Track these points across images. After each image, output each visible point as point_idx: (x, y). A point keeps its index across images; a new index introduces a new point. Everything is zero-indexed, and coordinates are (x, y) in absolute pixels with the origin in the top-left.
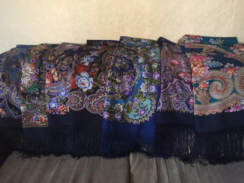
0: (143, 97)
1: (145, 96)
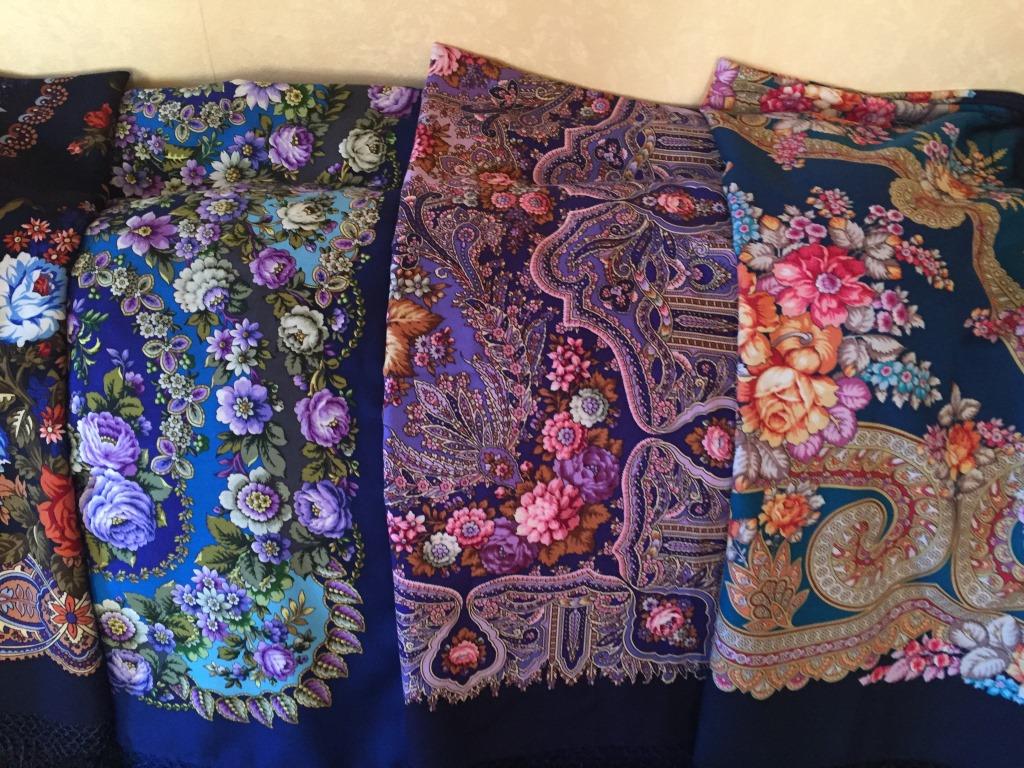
0: (258, 569)
1: (274, 562)
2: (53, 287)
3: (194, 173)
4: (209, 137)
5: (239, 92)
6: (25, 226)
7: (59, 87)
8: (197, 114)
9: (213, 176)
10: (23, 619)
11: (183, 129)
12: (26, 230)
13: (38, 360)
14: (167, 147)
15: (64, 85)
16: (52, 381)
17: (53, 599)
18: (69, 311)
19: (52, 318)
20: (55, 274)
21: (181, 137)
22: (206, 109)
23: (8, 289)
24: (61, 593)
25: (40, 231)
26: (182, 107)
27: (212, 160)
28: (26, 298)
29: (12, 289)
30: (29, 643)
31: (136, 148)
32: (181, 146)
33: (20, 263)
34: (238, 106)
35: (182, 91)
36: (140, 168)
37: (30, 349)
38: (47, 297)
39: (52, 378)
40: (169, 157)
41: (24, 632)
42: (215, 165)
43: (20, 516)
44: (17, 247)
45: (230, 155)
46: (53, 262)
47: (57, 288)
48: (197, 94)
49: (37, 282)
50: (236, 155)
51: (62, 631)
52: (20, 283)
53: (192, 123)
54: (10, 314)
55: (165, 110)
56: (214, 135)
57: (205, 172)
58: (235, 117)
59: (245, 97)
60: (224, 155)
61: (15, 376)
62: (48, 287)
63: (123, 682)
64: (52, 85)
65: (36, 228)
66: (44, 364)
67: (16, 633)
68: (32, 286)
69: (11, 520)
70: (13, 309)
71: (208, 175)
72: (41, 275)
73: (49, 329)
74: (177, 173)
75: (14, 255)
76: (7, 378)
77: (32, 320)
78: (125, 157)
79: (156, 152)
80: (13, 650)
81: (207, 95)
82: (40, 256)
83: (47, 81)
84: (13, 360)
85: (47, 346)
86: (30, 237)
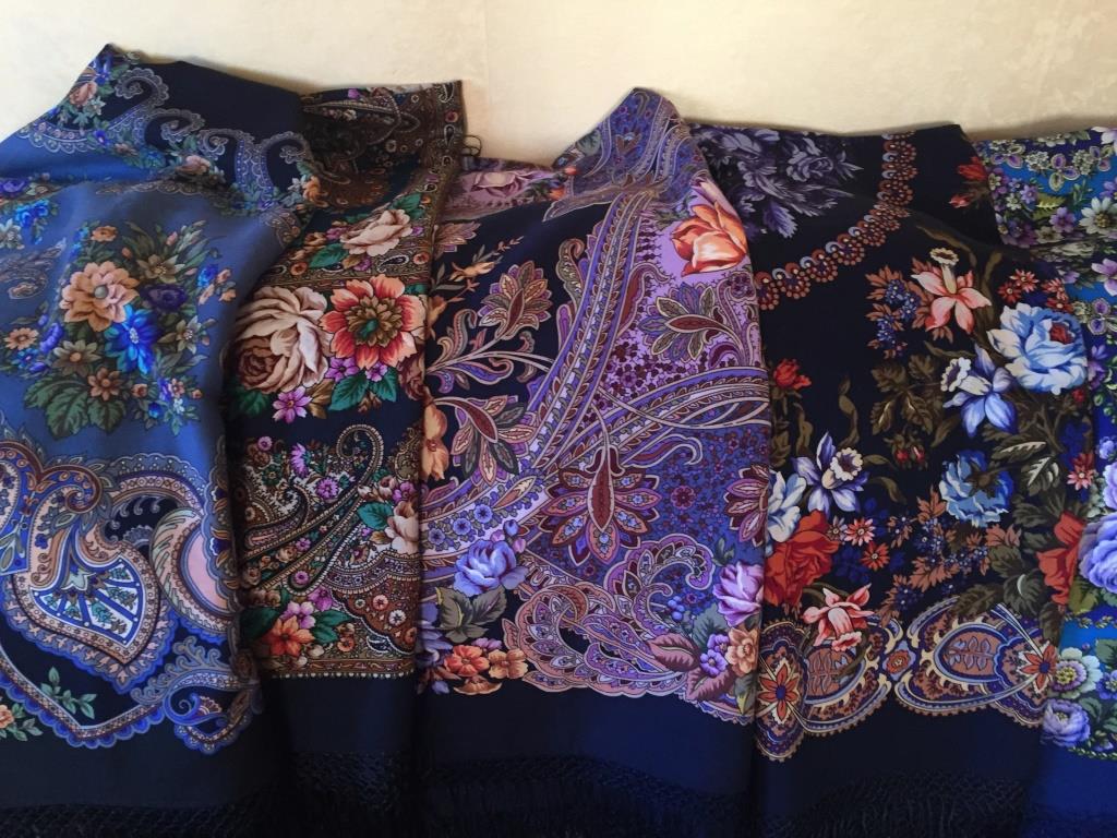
2: (1073, 335)
3: (1063, 221)
4: (1080, 184)
5: (1106, 139)
6: (1012, 278)
7: (903, 143)
8: (1069, 162)
9: (1083, 223)
10: (969, 672)
11: (1057, 178)
12: (1014, 282)
13: (1073, 407)
14: (1039, 195)
15: (907, 140)
16: (1086, 428)
17: (1028, 648)
18: (1090, 358)
19: (1080, 365)
20: (1069, 322)
21: (1054, 185)
22: (1077, 157)
23: (1018, 340)
24: (1043, 642)
25: (1028, 282)
26: (1051, 155)
27: (1082, 207)
28: (1043, 347)
29: (1023, 340)
30: (968, 696)
31: (1008, 199)
32: (1055, 195)
33: (1020, 313)
34: (1106, 153)
35: (1041, 140)
36: (1010, 218)
37: (1068, 396)
38: (1071, 345)
39: (1085, 424)
40: (1040, 206)
41: (965, 686)
42: (1086, 211)
43: (1002, 566)
44: (1012, 299)
45: (1101, 200)
46: (1061, 310)
47: (1077, 337)
48: (1062, 143)
49: (1051, 332)
50: (1107, 201)
51: (1028, 682)
52: (1030, 332)
53: (1064, 172)
54: (1028, 363)
55: (1031, 159)
56: (1084, 182)
57: (1074, 219)
58: (1103, 164)
59: (1112, 144)
60: (1095, 202)
61: (1053, 423)
62: (1068, 336)
63: (1051, 734)
64: (894, 141)
65: (1023, 279)
66: (1078, 410)
67: (956, 688)
68: (1048, 335)
69: (990, 571)
70: (1030, 358)
71: (1077, 222)
72: (1054, 325)
73: (1080, 376)
74: (1046, 221)
75: (1013, 307)
76: (1046, 425)
77: (1059, 367)
78: (996, 208)
79: (1028, 202)
80: (947, 705)
81: (1074, 143)
82: (1043, 307)
83: (885, 137)
84: (1052, 408)
85: (1080, 394)
86: (1020, 288)
